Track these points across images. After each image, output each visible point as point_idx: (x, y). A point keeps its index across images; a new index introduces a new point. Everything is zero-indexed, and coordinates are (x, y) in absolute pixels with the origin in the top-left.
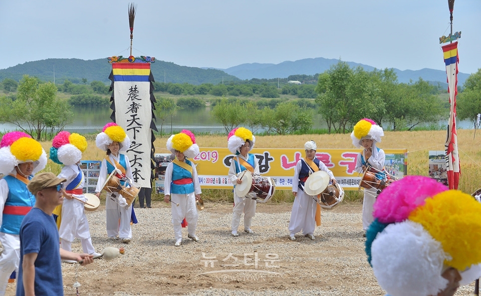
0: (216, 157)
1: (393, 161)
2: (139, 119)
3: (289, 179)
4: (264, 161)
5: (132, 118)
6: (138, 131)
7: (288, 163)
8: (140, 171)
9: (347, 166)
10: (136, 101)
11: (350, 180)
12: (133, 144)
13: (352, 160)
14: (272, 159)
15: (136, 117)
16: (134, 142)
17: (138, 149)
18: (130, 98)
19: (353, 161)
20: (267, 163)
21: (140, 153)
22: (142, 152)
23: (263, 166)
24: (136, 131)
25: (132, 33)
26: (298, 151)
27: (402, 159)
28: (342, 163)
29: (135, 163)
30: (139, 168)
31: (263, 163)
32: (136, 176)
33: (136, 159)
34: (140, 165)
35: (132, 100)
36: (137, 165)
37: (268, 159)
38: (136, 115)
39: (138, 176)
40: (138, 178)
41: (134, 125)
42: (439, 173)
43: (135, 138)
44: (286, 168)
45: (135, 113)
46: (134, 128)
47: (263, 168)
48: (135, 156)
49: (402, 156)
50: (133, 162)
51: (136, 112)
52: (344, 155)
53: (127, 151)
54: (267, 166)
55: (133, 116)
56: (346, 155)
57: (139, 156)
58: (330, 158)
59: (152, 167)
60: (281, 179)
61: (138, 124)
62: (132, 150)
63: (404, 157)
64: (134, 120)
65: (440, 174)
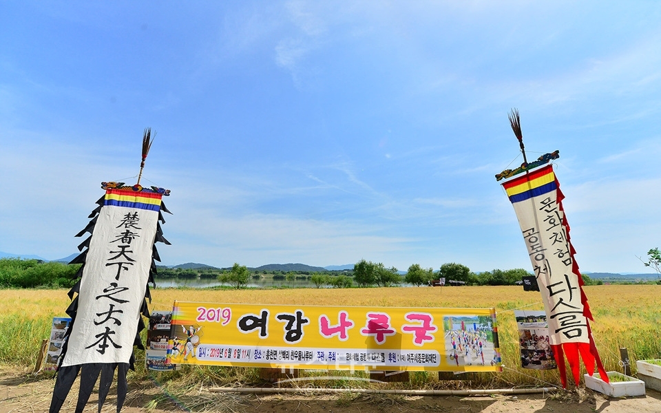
0: (229, 317)
1: (477, 326)
2: (131, 252)
3: (330, 353)
4: (295, 323)
5: (121, 249)
6: (126, 269)
7: (330, 327)
8: (113, 333)
9: (414, 332)
10: (131, 229)
11: (420, 354)
12: (113, 287)
13: (420, 324)
14: (306, 321)
15: (126, 249)
16: (115, 285)
17: (120, 296)
18: (124, 225)
19: (422, 326)
20: (299, 326)
21: (122, 302)
22: (126, 301)
23: (294, 331)
24: (122, 269)
25: (143, 160)
26: (344, 309)
27: (489, 323)
28: (406, 329)
29: (108, 317)
30: (113, 327)
31: (294, 327)
32: (105, 342)
33: (111, 311)
34: (118, 322)
35: (126, 227)
36: (111, 321)
37: (301, 321)
38: (129, 246)
39: (108, 342)
40: (107, 346)
41: (122, 259)
42: (533, 342)
43: (117, 278)
44: (327, 334)
45: (126, 244)
46: (120, 264)
47: (294, 335)
48: (112, 306)
49: (489, 319)
50: (105, 317)
51: (129, 243)
52: (408, 317)
53: (97, 298)
54: (299, 332)
55: (123, 247)
56: (411, 317)
57: (117, 306)
58: (389, 321)
59: (141, 326)
60: (319, 352)
61: (129, 259)
62: (108, 296)
63: (491, 321)
64: (123, 253)
65: (535, 344)
